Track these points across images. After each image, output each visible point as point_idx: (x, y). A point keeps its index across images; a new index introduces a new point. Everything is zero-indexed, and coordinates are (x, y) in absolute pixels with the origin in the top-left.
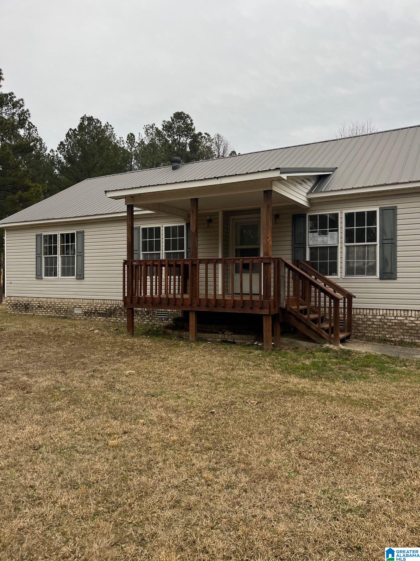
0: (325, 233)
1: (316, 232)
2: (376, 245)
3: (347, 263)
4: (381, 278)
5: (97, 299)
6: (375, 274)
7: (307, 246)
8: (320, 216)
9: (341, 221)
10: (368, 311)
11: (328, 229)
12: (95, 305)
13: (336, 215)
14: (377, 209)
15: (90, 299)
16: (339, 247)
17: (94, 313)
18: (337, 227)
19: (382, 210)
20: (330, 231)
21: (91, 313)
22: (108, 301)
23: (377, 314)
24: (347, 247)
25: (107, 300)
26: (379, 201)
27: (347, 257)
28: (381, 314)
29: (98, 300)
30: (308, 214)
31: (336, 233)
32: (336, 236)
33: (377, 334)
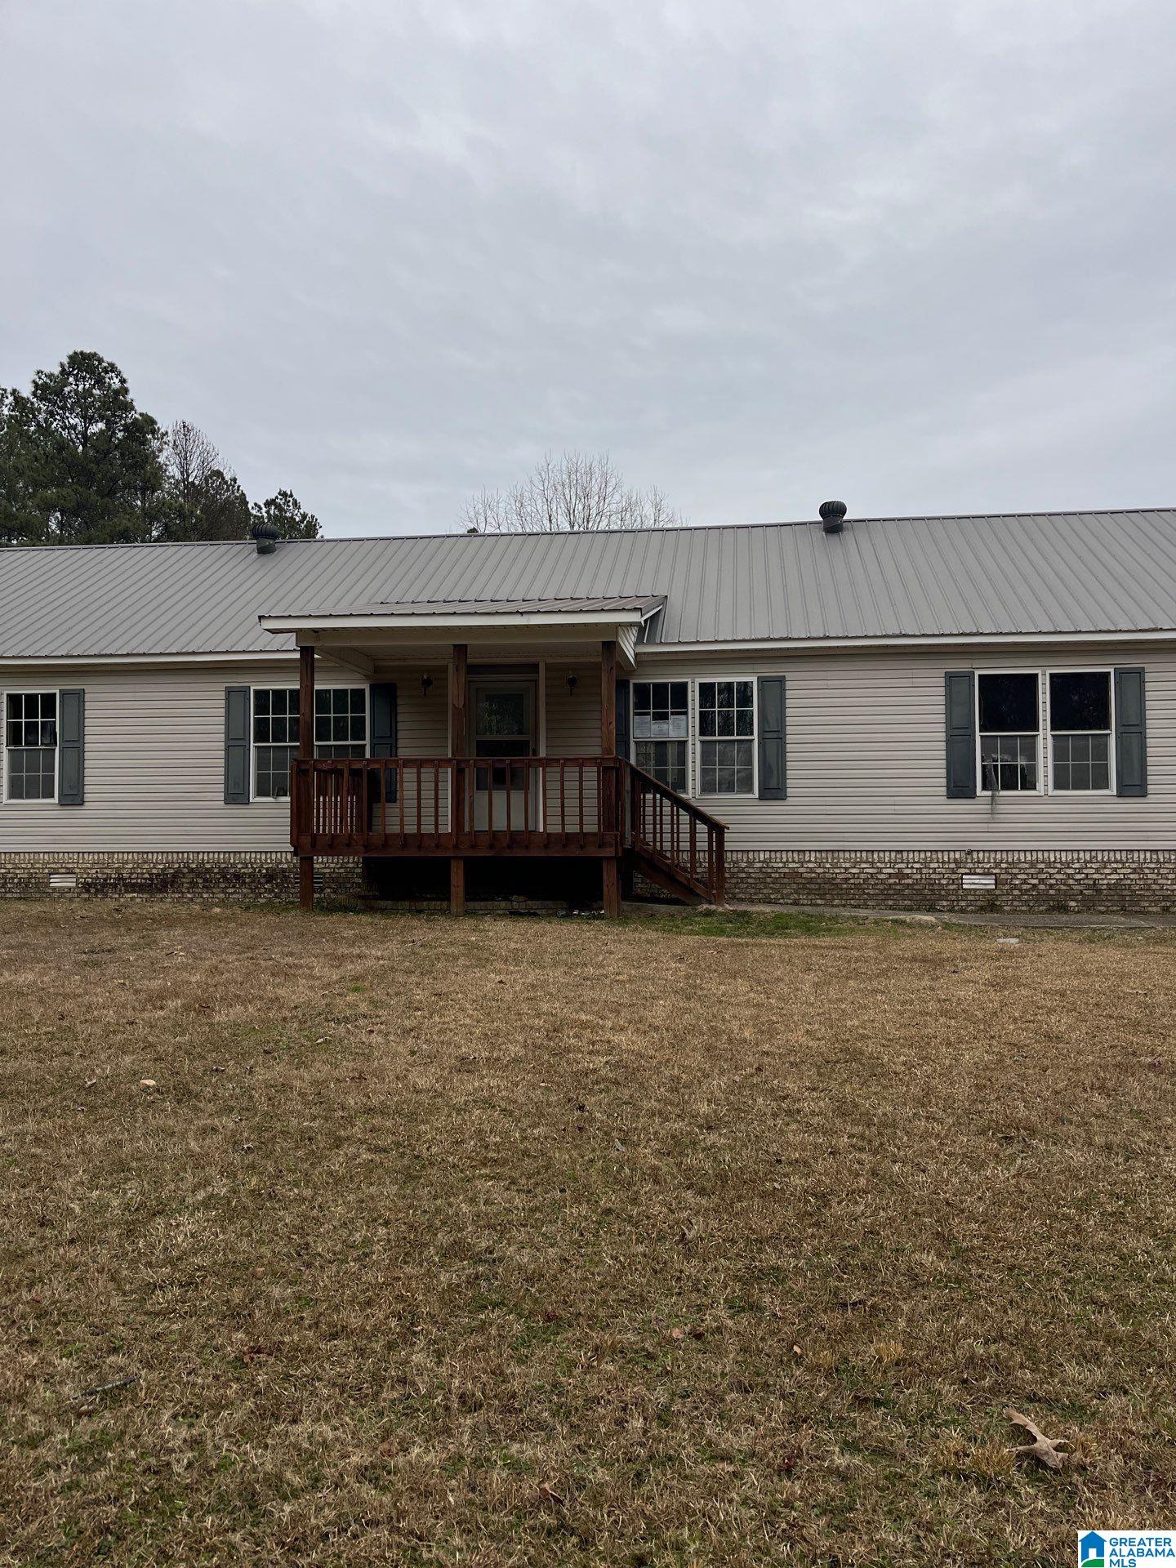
0: (663, 717)
1: (648, 714)
2: (752, 740)
3: (704, 772)
4: (761, 798)
5: (123, 853)
6: (751, 791)
7: (632, 740)
8: (655, 685)
9: (693, 696)
10: (740, 855)
11: (670, 710)
12: (116, 866)
13: (684, 686)
14: (754, 679)
15: (103, 853)
16: (690, 743)
17: (115, 886)
18: (685, 705)
19: (762, 681)
20: (672, 713)
21: (103, 886)
22: (155, 855)
23: (754, 859)
24: (702, 742)
25: (152, 853)
26: (756, 666)
27: (704, 761)
28: (762, 859)
29: (126, 855)
30: (632, 682)
31: (683, 717)
32: (683, 724)
33: (755, 894)
